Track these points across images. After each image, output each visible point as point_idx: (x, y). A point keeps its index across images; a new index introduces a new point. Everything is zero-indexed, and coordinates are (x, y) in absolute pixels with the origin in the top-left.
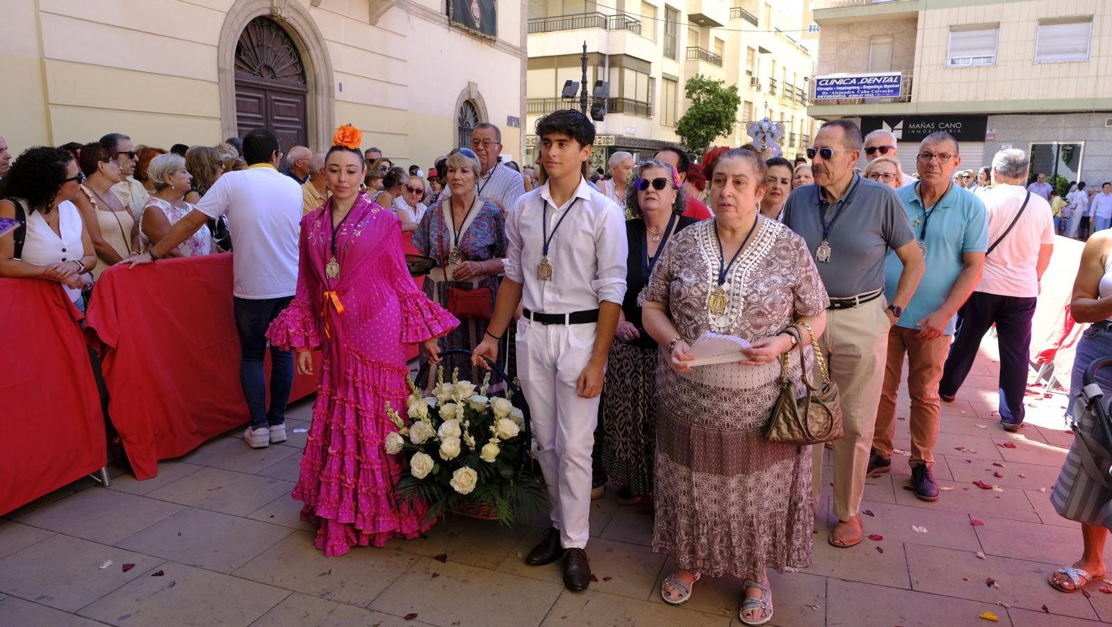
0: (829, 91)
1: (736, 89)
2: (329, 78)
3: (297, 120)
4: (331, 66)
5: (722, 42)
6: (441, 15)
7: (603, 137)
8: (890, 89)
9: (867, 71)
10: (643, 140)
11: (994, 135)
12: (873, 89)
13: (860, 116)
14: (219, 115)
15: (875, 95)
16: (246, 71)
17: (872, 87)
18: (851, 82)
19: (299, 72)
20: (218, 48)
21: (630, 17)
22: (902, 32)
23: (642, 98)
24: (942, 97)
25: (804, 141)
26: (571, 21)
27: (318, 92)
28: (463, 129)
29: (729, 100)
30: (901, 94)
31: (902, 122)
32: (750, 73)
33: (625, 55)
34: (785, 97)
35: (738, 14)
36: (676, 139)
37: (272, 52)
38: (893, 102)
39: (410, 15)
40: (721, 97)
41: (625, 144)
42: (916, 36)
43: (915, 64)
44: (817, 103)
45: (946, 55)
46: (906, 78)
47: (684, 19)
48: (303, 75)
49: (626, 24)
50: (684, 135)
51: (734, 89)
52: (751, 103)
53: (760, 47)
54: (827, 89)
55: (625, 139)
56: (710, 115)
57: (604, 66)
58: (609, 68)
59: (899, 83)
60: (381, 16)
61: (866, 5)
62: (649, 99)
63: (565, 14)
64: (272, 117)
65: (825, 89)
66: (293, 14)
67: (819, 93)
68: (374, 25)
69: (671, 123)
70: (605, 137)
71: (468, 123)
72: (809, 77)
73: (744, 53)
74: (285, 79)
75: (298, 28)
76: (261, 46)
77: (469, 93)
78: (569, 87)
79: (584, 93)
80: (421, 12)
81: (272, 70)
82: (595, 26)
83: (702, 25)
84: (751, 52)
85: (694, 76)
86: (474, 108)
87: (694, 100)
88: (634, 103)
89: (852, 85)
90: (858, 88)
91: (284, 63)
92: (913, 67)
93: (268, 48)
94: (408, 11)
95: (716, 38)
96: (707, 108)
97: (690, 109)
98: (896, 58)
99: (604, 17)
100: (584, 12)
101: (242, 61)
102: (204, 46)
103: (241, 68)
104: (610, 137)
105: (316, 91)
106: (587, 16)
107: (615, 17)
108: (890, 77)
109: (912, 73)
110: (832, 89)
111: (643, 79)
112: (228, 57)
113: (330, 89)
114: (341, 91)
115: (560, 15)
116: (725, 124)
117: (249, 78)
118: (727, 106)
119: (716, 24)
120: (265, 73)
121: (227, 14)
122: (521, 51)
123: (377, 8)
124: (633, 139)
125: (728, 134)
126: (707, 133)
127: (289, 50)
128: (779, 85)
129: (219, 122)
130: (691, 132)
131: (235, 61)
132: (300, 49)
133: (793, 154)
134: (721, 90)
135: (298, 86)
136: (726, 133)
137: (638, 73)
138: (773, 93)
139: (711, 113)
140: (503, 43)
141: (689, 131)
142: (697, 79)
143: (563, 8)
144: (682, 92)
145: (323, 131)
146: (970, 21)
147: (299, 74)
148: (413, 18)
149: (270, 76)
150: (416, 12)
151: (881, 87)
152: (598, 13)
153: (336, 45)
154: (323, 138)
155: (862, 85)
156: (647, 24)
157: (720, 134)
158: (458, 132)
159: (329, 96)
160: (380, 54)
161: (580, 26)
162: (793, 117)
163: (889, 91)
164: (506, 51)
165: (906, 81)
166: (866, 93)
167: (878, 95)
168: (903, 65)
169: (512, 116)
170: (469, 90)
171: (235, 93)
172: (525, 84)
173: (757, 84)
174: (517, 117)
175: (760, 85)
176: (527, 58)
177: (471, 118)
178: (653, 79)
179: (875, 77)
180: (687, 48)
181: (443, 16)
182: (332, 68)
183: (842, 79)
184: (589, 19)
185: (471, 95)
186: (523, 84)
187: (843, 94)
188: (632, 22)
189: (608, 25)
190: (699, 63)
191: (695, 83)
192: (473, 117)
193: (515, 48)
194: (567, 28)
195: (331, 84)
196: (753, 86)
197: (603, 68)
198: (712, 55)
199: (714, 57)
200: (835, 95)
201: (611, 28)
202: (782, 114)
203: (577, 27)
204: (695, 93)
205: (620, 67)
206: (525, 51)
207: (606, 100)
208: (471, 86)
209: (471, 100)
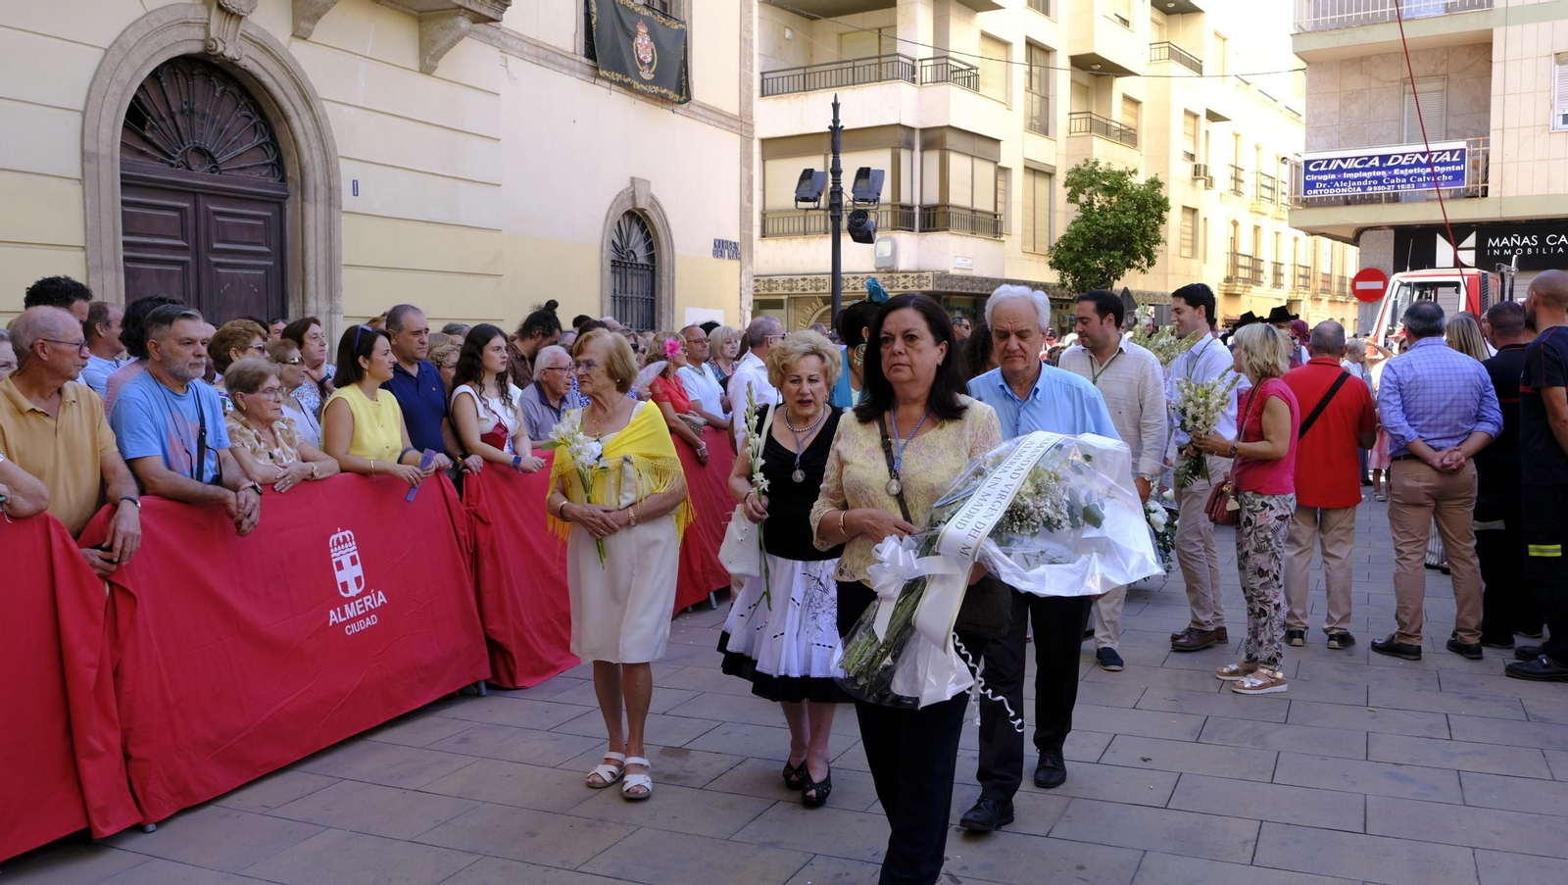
0: (1328, 182)
1: (1160, 185)
2: (331, 171)
3: (265, 249)
4: (335, 150)
5: (1137, 103)
6: (573, 57)
7: (911, 275)
8: (1447, 173)
9: (1400, 142)
10: (987, 280)
12: (1413, 174)
13: (1391, 227)
14: (78, 239)
15: (1417, 185)
16: (154, 158)
17: (1411, 171)
18: (1371, 163)
19: (272, 160)
20: (84, 114)
21: (960, 62)
22: (1464, 70)
23: (985, 203)
24: (1549, 186)
25: (1300, 276)
26: (850, 70)
27: (306, 196)
28: (620, 263)
29: (1150, 206)
30: (1467, 184)
31: (1474, 234)
32: (1192, 157)
33: (949, 127)
34: (1260, 198)
35: (1165, 53)
36: (1053, 277)
37: (213, 122)
38: (1451, 198)
39: (508, 56)
40: (1131, 199)
42: (1490, 76)
43: (1492, 127)
44: (1308, 204)
45: (1553, 107)
46: (1476, 153)
47: (1062, 61)
48: (279, 166)
49: (949, 71)
50: (1066, 270)
51: (1155, 184)
52: (1194, 211)
53: (1207, 110)
54: (1325, 178)
55: (953, 278)
56: (1111, 232)
57: (910, 147)
58: (922, 151)
59: (1462, 162)
60: (441, 56)
61: (1389, 22)
62: (1000, 207)
63: (845, 58)
64: (208, 244)
65: (1320, 178)
66: (252, 51)
67: (1310, 185)
68: (429, 74)
69: (1045, 249)
70: (915, 275)
71: (634, 253)
72: (1290, 156)
73: (1178, 120)
74: (242, 174)
75: (266, 79)
76: (189, 113)
77: (634, 198)
78: (808, 182)
79: (837, 192)
80: (533, 51)
81: (211, 156)
82: (893, 79)
83: (1096, 75)
84: (1191, 120)
85: (1081, 164)
86: (644, 226)
87: (1083, 206)
88: (970, 213)
89: (1373, 168)
90: (1384, 173)
91: (239, 143)
92: (1489, 133)
93: (204, 115)
94: (504, 49)
95: (1125, 97)
96: (1105, 219)
97: (1074, 223)
98: (1455, 115)
99: (911, 62)
100: (877, 54)
102: (54, 110)
103: (139, 153)
104: (925, 275)
105: (302, 195)
106: (883, 60)
107: (931, 62)
108: (1444, 152)
109: (1487, 143)
110: (1333, 177)
111: (985, 170)
112: (106, 131)
113: (333, 190)
114: (356, 193)
115: (835, 60)
116: (1140, 247)
117: (154, 169)
118: (1143, 215)
119: (1123, 72)
120: (195, 162)
121: (107, 51)
122: (741, 123)
123: (434, 42)
124: (968, 278)
125: (1149, 265)
126: (1108, 265)
127: (251, 119)
128: (1248, 177)
129: (83, 254)
130: (1077, 264)
131: (122, 138)
132: (272, 117)
134: (1132, 188)
135: (267, 185)
136: (1145, 264)
137: (977, 162)
138: (1237, 192)
139: (1113, 228)
140: (703, 107)
141: (1073, 261)
142: (1087, 168)
143: (840, 49)
144: (1062, 193)
145: (316, 271)
147: (272, 165)
148: (515, 63)
149: (207, 167)
150: (521, 52)
151: (1429, 170)
152: (898, 55)
153: (346, 109)
154: (316, 283)
155: (1392, 168)
156: (991, 72)
157: (1131, 267)
158: (610, 269)
159: (330, 205)
160: (442, 127)
161: (867, 80)
162: (1277, 233)
163: (1444, 177)
164: (710, 122)
165: (1475, 157)
166: (1401, 184)
167: (1424, 185)
168: (1468, 129)
169: (725, 238)
170: (634, 192)
171: (119, 198)
172: (748, 180)
173: (1205, 175)
174: (734, 241)
175: (1211, 178)
176: (752, 133)
177: (638, 244)
178: (1005, 170)
179: (1415, 153)
180: (1071, 114)
181: (578, 58)
182: (336, 153)
183: (1352, 158)
184: (884, 66)
185: (637, 201)
186: (744, 182)
187: (1356, 187)
188: (962, 70)
189: (917, 76)
190: (1092, 142)
191: (1082, 175)
192: (642, 242)
193: (731, 117)
194: (845, 82)
195: (334, 182)
196: (1197, 179)
197: (909, 152)
198: (1119, 126)
199: (1121, 130)
200: (1341, 188)
201: (924, 81)
202: (1257, 228)
203: (861, 80)
204: (1084, 193)
205: (940, 150)
206: (749, 122)
207: (917, 210)
208: (636, 185)
209: (638, 209)
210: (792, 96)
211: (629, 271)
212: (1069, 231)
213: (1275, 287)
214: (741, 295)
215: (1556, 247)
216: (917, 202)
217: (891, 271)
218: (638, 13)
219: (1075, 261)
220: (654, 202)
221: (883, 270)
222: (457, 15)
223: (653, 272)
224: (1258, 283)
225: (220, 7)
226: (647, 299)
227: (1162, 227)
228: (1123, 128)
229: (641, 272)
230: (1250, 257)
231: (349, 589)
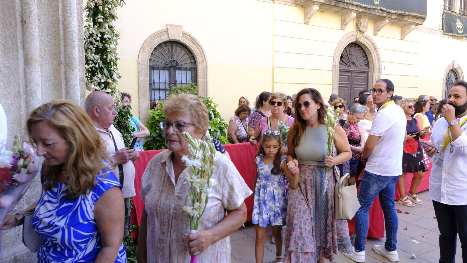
2: (379, 65)
3: (364, 83)
4: (381, 60)
6: (438, 30)
14: (331, 83)
16: (344, 65)
19: (367, 63)
20: (334, 57)
28: (448, 83)
37: (355, 56)
39: (422, 33)
48: (368, 65)
60: (406, 35)
64: (353, 83)
66: (365, 40)
68: (403, 40)
71: (451, 80)
74: (360, 67)
75: (367, 45)
76: (351, 55)
77: (453, 66)
81: (355, 64)
86: (455, 73)
91: (360, 60)
94: (421, 31)
101: (343, 61)
102: (328, 57)
103: (342, 64)
105: (373, 71)
112: (337, 60)
113: (380, 69)
114: (385, 70)
117: (345, 68)
120: (351, 65)
121: (338, 44)
123: (405, 32)
127: (363, 55)
129: (331, 86)
131: (340, 61)
132: (367, 54)
135: (365, 69)
149: (354, 66)
153: (384, 50)
158: (445, 85)
160: (405, 52)
171: (338, 74)
177: (453, 78)
181: (440, 30)
192: (455, 77)
195: (380, 68)
208: (454, 63)
209: (454, 69)
211: (450, 85)
218: (457, 16)
220: (459, 67)
222: (412, 24)
225: (360, 31)
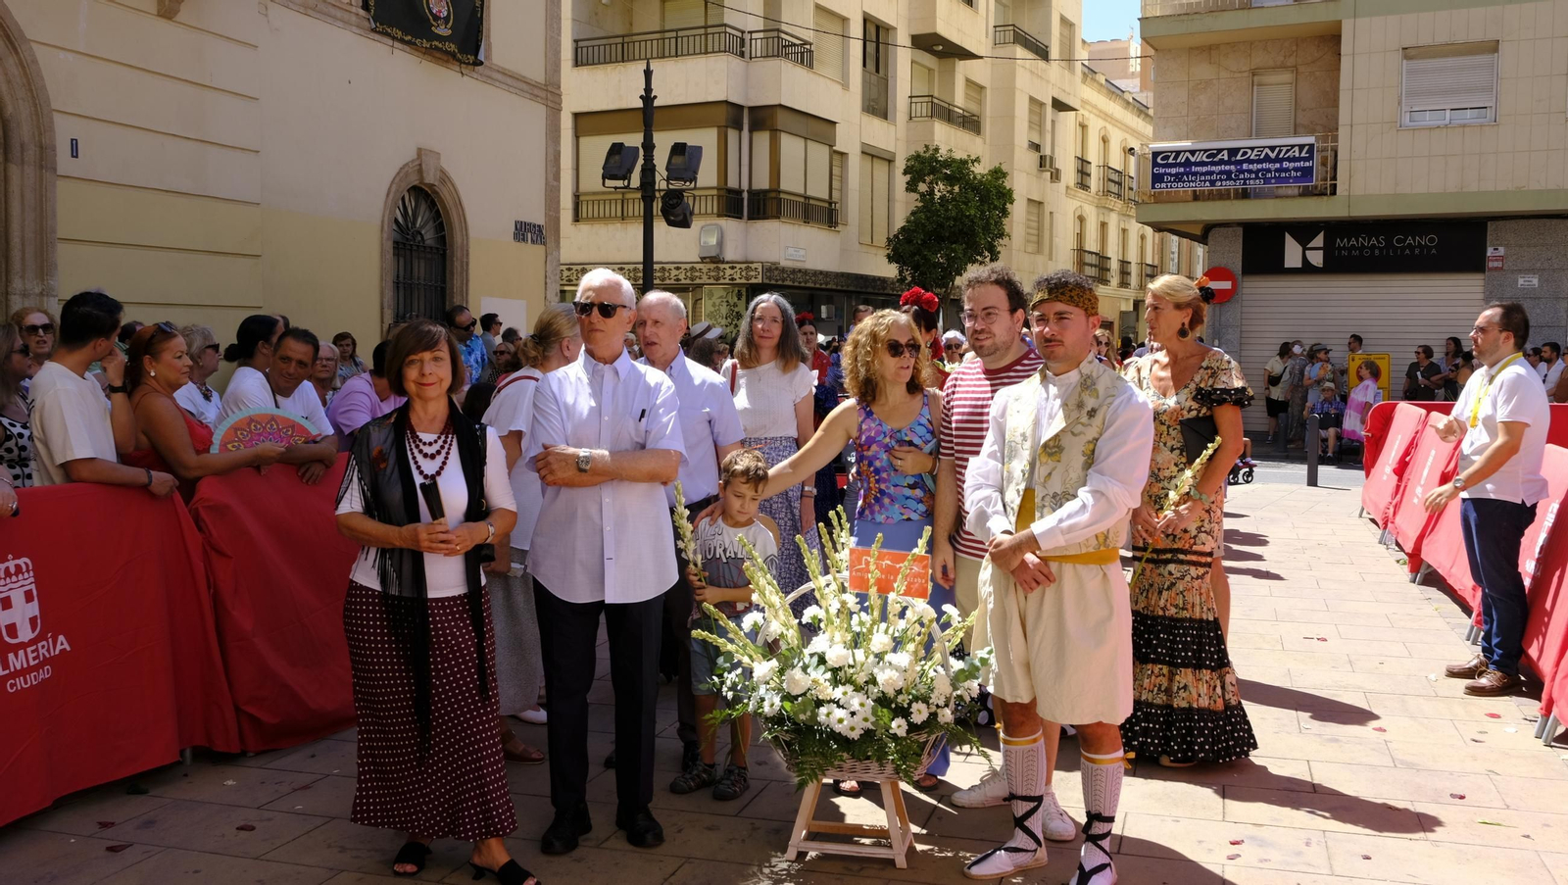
0: (1176, 175)
1: (1005, 175)
2: (41, 129)
4: (48, 102)
5: (982, 88)
6: (348, 8)
7: (738, 266)
8: (1296, 169)
9: (1250, 136)
10: (821, 272)
11: (1502, 258)
12: (1262, 170)
13: (1239, 224)
15: (1267, 181)
17: (1260, 166)
18: (1219, 157)
21: (792, 36)
22: (1313, 62)
23: (818, 190)
24: (1397, 184)
26: (673, 41)
28: (405, 245)
29: (991, 196)
30: (1316, 181)
31: (1322, 234)
32: (1036, 147)
33: (781, 106)
34: (1107, 193)
35: (1010, 36)
36: (890, 271)
38: (1302, 195)
40: (975, 189)
41: (784, 280)
42: (1339, 70)
43: (1340, 123)
44: (1158, 199)
45: (1400, 103)
46: (1325, 150)
47: (903, 43)
49: (781, 45)
50: (905, 264)
51: (998, 174)
52: (1040, 203)
53: (1053, 98)
54: (1173, 171)
55: (783, 270)
56: (952, 224)
57: (739, 127)
58: (751, 131)
59: (1310, 158)
61: (1239, 9)
62: (836, 195)
63: (667, 28)
65: (1168, 171)
67: (1157, 179)
68: (170, 19)
69: (881, 239)
70: (743, 266)
71: (421, 234)
72: (1137, 147)
73: (1022, 109)
77: (420, 171)
78: (617, 157)
79: (649, 170)
82: (720, 51)
83: (940, 55)
84: (1036, 109)
85: (921, 150)
86: (432, 203)
87: (922, 195)
88: (802, 200)
89: (1222, 162)
90: (1233, 167)
92: (1337, 129)
95: (968, 80)
96: (947, 210)
97: (913, 213)
98: (1304, 110)
99: (740, 34)
100: (703, 24)
104: (753, 266)
106: (710, 30)
107: (761, 35)
108: (1293, 146)
109: (1335, 139)
110: (1182, 170)
111: (820, 154)
114: (75, 154)
115: (658, 29)
116: (982, 241)
118: (987, 207)
119: (968, 55)
122: (549, 93)
124: (800, 271)
126: (949, 259)
128: (1094, 171)
130: (917, 258)
133: (1127, 299)
134: (975, 178)
136: (988, 259)
137: (809, 142)
139: (955, 219)
140: (504, 72)
141: (912, 255)
142: (927, 155)
143: (664, 15)
144: (901, 181)
145: (23, 245)
146: (1442, 38)
151: (1278, 165)
152: (725, 25)
153: (62, 54)
154: (23, 259)
155: (1241, 162)
156: (826, 48)
158: (391, 251)
159: (41, 167)
160: (187, 81)
161: (691, 51)
162: (1124, 231)
163: (1293, 174)
164: (511, 89)
165: (1324, 154)
166: (1250, 179)
167: (1273, 181)
168: (1317, 124)
169: (528, 220)
170: (420, 165)
172: (555, 156)
173: (1051, 166)
174: (538, 223)
175: (1057, 170)
176: (560, 104)
177: (425, 224)
178: (842, 154)
179: (1265, 147)
180: (911, 97)
181: (354, 10)
182: (49, 105)
183: (1200, 151)
184: (710, 37)
185: (425, 175)
186: (552, 157)
187: (1205, 181)
188: (795, 45)
189: (746, 49)
190: (933, 125)
191: (923, 163)
192: (431, 223)
193: (535, 85)
194: (667, 54)
195: (47, 141)
196: (1043, 171)
197: (737, 132)
198: (961, 112)
199: (964, 116)
200: (1189, 182)
201: (753, 55)
202: (1103, 225)
203: (685, 52)
204: (924, 182)
205: (771, 130)
206: (557, 92)
207: (745, 195)
208: (423, 157)
209: (426, 184)
210: (609, 67)
211: (414, 253)
212: (908, 222)
213: (1121, 287)
214: (546, 284)
215: (1403, 249)
216: (745, 186)
217: (716, 260)
219: (915, 254)
220: (445, 178)
221: (708, 260)
223: (444, 256)
224: (1105, 282)
226: (436, 287)
227: (1005, 221)
228: (965, 114)
229: (429, 256)
230: (1096, 254)
231: (19, 633)
